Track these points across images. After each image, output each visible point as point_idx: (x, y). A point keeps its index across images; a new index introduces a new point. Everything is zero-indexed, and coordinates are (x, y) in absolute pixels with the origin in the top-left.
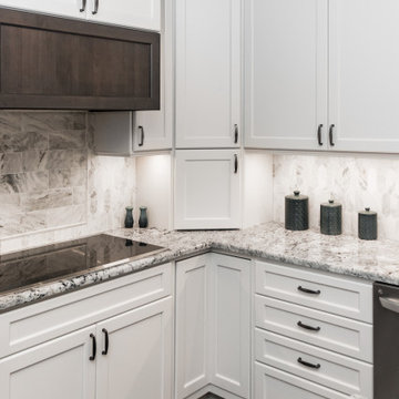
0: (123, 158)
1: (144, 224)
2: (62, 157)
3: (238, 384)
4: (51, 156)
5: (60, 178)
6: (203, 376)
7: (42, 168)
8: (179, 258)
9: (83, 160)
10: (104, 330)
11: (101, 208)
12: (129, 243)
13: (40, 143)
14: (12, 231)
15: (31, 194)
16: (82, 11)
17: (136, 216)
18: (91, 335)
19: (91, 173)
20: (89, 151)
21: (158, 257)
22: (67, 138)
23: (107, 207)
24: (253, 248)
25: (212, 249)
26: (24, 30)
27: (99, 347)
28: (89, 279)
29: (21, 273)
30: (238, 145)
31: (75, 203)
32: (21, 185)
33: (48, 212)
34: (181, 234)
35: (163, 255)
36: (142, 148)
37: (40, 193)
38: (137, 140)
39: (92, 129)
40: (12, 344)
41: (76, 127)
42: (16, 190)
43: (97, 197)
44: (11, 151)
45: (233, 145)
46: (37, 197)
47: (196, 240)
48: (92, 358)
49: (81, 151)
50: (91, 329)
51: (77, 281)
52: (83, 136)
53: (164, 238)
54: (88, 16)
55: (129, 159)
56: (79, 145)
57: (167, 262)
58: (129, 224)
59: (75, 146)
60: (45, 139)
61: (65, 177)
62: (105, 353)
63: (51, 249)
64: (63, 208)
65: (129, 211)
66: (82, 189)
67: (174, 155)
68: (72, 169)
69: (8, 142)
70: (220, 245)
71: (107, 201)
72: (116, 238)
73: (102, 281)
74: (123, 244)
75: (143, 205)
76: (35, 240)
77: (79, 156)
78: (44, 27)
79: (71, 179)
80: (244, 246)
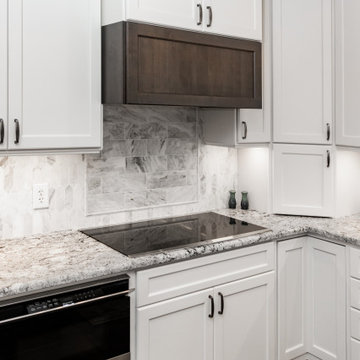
0: (226, 149)
1: (245, 206)
2: (178, 145)
3: (335, 356)
4: (169, 144)
5: (176, 162)
6: (302, 345)
7: (163, 153)
8: (281, 238)
9: (194, 148)
10: (220, 294)
11: (209, 190)
12: (233, 221)
13: (161, 132)
14: (140, 204)
15: (154, 174)
16: (199, 24)
17: (238, 199)
18: (210, 297)
19: (201, 159)
20: (200, 141)
21: (263, 236)
22: (182, 129)
23: (214, 189)
24: (348, 236)
25: (308, 233)
26: (155, 41)
27: (216, 307)
28: (208, 249)
29: (147, 239)
30: (330, 142)
31: (189, 184)
32: (146, 166)
33: (167, 190)
34: (279, 218)
35: (267, 234)
36: (244, 141)
37: (161, 174)
38: (241, 133)
39: (201, 122)
40: (150, 295)
41: (189, 120)
42: (143, 171)
43: (206, 181)
44: (139, 138)
45: (326, 142)
46: (158, 177)
47: (293, 224)
48: (211, 316)
49: (193, 141)
50: (209, 291)
51: (199, 250)
52: (194, 128)
53: (264, 220)
54: (203, 29)
55: (232, 149)
56: (192, 135)
57: (270, 241)
58: (232, 205)
59: (188, 136)
60: (164, 129)
61: (181, 161)
62: (221, 313)
63: (170, 221)
64: (179, 188)
65: (232, 194)
66: (194, 172)
67: (272, 148)
68: (186, 155)
69: (137, 130)
70: (316, 231)
71: (214, 185)
72: (221, 216)
73: (218, 252)
74: (228, 222)
75: (245, 190)
76: (158, 213)
77: (191, 145)
78: (170, 38)
79: (185, 164)
80: (339, 233)
